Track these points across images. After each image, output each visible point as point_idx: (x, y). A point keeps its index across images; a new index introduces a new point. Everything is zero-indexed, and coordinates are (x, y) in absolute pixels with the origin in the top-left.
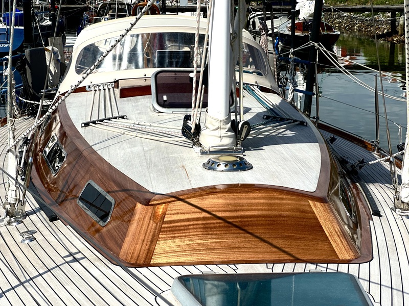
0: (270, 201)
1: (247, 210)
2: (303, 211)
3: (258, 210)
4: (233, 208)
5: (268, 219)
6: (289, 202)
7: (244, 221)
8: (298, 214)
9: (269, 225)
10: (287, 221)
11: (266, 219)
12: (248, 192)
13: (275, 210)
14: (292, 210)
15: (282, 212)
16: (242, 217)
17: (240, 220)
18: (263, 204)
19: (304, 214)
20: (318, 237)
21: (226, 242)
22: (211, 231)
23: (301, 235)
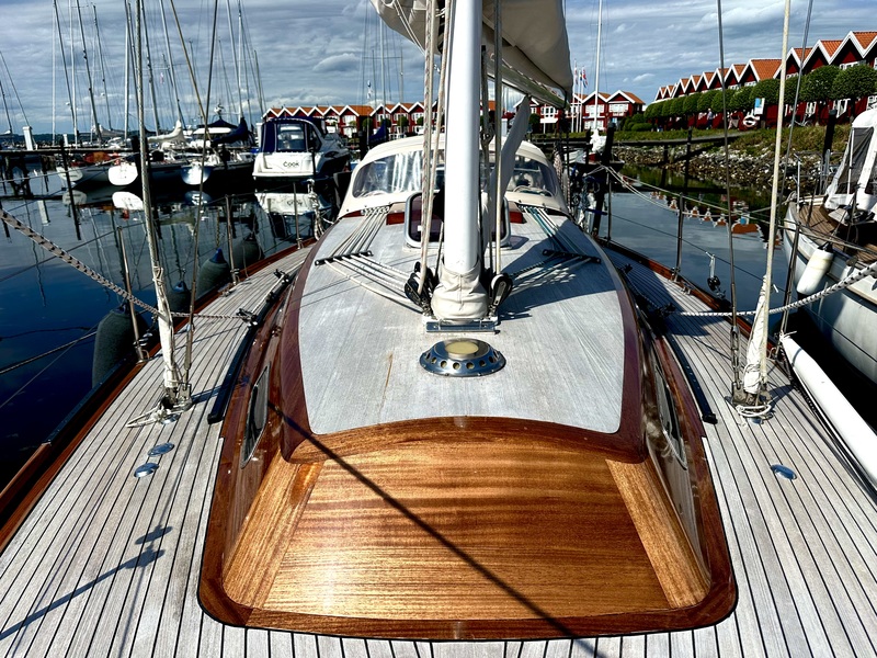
0: (525, 463)
1: (476, 485)
2: (594, 487)
3: (499, 485)
4: (449, 480)
5: (520, 508)
6: (566, 464)
7: (468, 514)
8: (583, 494)
9: (520, 523)
10: (558, 513)
11: (513, 508)
12: (482, 440)
13: (535, 485)
14: (570, 485)
15: (550, 491)
16: (464, 502)
17: (459, 509)
18: (510, 470)
19: (596, 494)
20: (624, 554)
21: (423, 567)
22: (396, 536)
23: (587, 550)
